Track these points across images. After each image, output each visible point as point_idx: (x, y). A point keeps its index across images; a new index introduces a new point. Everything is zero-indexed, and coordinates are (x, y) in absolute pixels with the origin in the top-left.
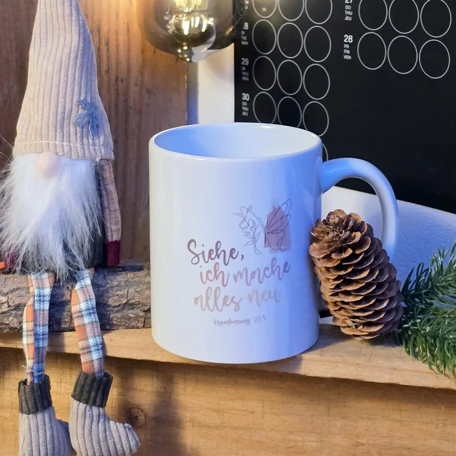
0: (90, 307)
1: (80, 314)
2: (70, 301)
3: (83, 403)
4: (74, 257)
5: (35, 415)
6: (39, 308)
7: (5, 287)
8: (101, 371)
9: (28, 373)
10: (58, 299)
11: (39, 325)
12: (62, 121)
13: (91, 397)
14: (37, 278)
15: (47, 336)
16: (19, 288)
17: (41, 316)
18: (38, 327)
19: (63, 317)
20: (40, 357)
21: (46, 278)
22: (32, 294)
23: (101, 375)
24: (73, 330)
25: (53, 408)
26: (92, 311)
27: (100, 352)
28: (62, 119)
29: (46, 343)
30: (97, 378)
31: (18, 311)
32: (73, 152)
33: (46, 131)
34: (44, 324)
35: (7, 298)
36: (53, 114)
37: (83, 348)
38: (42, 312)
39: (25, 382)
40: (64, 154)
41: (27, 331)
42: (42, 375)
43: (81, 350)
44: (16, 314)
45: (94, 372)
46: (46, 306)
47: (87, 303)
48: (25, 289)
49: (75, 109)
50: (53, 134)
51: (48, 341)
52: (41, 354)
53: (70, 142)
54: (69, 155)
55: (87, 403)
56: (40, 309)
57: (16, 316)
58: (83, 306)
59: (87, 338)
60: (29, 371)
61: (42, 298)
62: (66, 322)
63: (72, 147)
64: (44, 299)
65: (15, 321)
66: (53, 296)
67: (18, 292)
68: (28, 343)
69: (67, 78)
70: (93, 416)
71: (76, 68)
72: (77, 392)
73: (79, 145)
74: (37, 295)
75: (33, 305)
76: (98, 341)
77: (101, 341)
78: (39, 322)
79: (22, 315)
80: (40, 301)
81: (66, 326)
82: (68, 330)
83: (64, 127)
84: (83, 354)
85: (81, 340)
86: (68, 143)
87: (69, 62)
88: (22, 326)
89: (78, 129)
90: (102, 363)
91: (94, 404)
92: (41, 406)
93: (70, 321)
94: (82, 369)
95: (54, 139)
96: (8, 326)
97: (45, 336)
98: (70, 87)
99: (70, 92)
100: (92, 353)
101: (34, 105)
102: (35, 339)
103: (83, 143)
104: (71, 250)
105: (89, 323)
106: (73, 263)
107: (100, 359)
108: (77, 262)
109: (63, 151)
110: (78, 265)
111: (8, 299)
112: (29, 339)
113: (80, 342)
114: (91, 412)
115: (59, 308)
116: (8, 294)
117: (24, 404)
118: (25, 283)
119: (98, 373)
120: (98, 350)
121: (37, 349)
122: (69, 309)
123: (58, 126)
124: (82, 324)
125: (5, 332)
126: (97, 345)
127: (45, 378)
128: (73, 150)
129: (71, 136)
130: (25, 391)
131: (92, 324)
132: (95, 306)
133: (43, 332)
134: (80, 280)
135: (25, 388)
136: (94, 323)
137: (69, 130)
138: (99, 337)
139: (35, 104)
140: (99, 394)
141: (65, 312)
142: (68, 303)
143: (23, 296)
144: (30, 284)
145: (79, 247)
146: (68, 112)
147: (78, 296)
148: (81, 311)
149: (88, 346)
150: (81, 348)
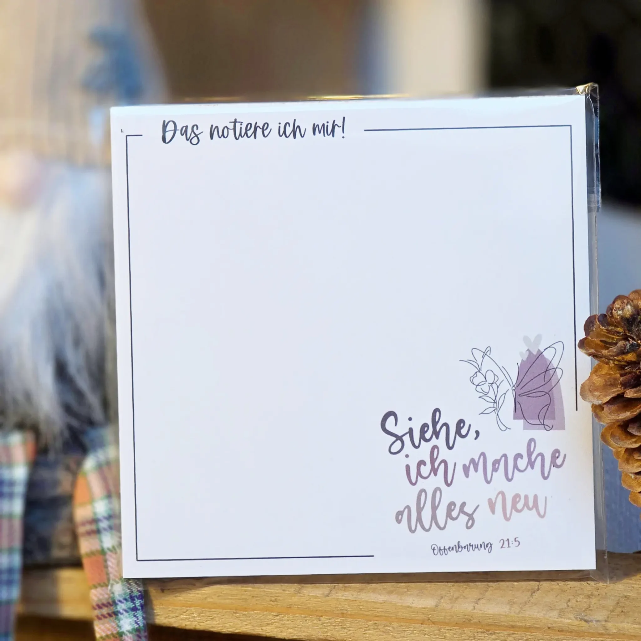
15: (19, 576)
17: (6, 530)
21: (18, 444)
24: (77, 564)
27: (140, 614)
29: (15, 593)
34: (13, 547)
37: (100, 604)
38: (6, 523)
43: (95, 609)
46: (18, 507)
51: (21, 587)
58: (101, 507)
59: (110, 582)
61: (6, 490)
64: (10, 489)
84: (99, 619)
85: (95, 587)
97: (13, 576)
100: (120, 616)
107: (138, 630)
113: (93, 591)
120: (134, 609)
124: (97, 551)
126: (132, 599)
133: (10, 567)
148: (95, 521)
149: (110, 601)
150: (94, 604)
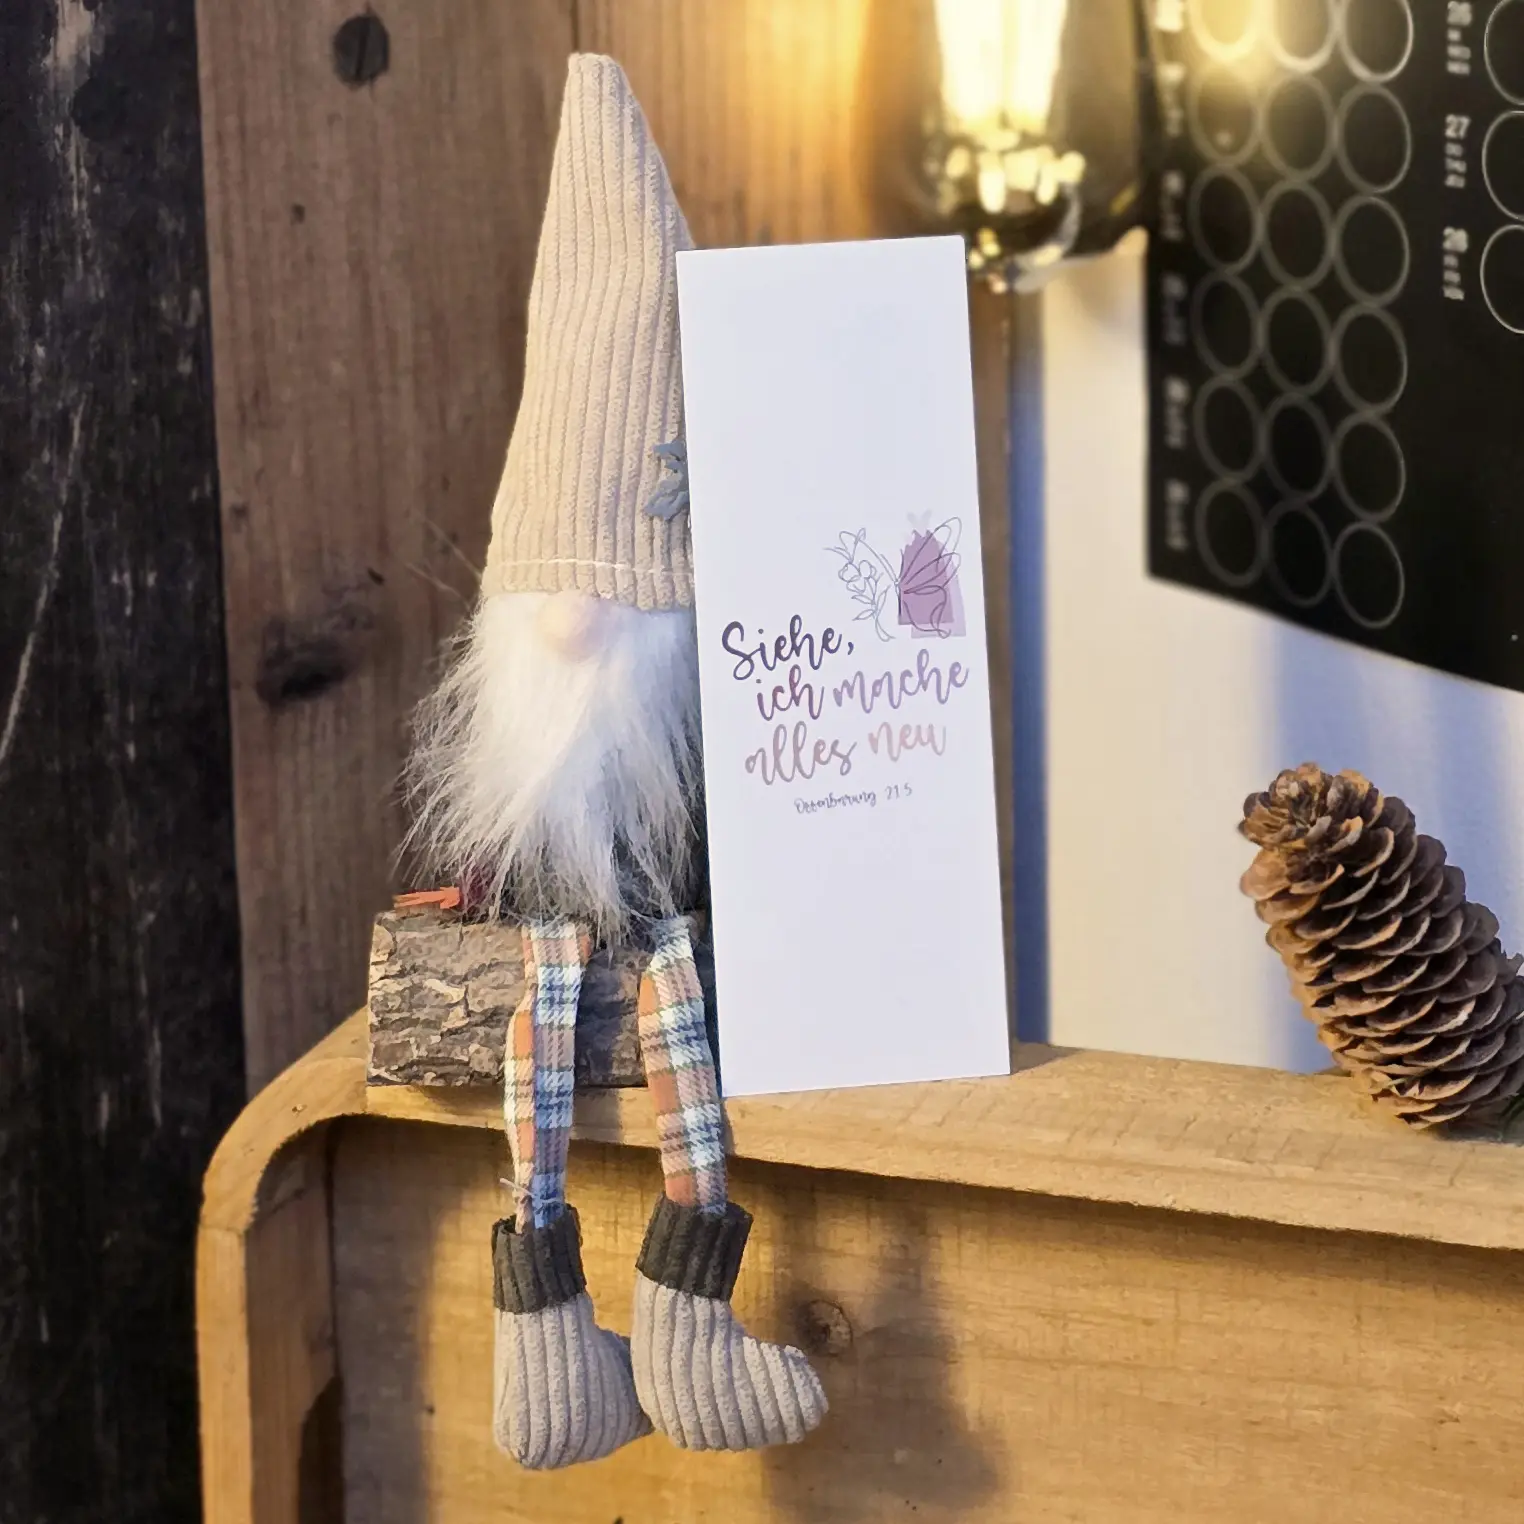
0: (689, 1022)
1: (660, 1040)
2: (636, 1004)
3: (668, 1287)
4: (645, 879)
5: (537, 1314)
6: (548, 1022)
7: (459, 960)
8: (717, 1200)
9: (517, 1199)
10: (603, 995)
11: (550, 1068)
12: (612, 505)
13: (689, 1270)
14: (545, 938)
15: (570, 1099)
16: (497, 964)
17: (556, 1043)
18: (546, 1073)
19: (617, 1047)
20: (552, 1158)
21: (572, 937)
22: (529, 984)
23: (718, 1209)
24: (641, 1083)
25: (586, 1297)
26: (693, 1033)
27: (716, 1145)
28: (613, 499)
29: (567, 1119)
30: (707, 1220)
31: (492, 1027)
32: (640, 592)
33: (569, 532)
34: (564, 1065)
35: (464, 990)
36: (587, 486)
37: (668, 1134)
38: (556, 1034)
39: (508, 1225)
40: (616, 597)
41: (516, 1084)
42: (556, 1206)
44: (487, 1035)
45: (698, 1201)
46: (570, 1016)
47: (681, 1011)
48: (513, 968)
49: (649, 469)
50: (588, 540)
51: (574, 1111)
52: (553, 1149)
53: (632, 562)
54: (631, 599)
55: (678, 1287)
56: (551, 1024)
57: (487, 1042)
58: (669, 1017)
59: (680, 1105)
60: (521, 1194)
61: (557, 994)
62: (625, 1060)
63: (639, 577)
64: (561, 995)
65: (486, 1053)
66: (586, 987)
67: (492, 975)
68: (519, 1117)
69: (629, 384)
70: (694, 1324)
71: (652, 353)
72: (652, 1256)
73: (657, 570)
74: (545, 985)
75: (533, 1012)
76: (710, 1117)
77: (718, 1115)
78: (550, 1058)
79: (503, 1040)
80: (552, 1000)
81: (623, 1072)
82: (631, 1084)
83: (619, 519)
84: (667, 1151)
85: (663, 1113)
86: (627, 566)
87: (633, 337)
88: (503, 1068)
89: (658, 524)
90: (721, 1177)
91: (698, 1289)
92: (554, 1292)
93: (634, 1058)
94: (664, 1193)
95: (589, 554)
96: (466, 1069)
97: (564, 1099)
98: (636, 407)
99: (636, 422)
100: (693, 1148)
101: (537, 457)
102: (538, 1108)
103: (670, 564)
104: (637, 862)
105: (685, 1064)
106: (643, 899)
107: (714, 1165)
108: (653, 894)
109: (615, 589)
110: (656, 903)
111: (466, 992)
112: (521, 1105)
113: (661, 1117)
114: (689, 1311)
115: (606, 1022)
116: (465, 979)
117: (507, 1283)
118: (515, 951)
119: (709, 1205)
120: (710, 1140)
121: (544, 1135)
122: (632, 1025)
123: (601, 519)
124: (665, 1069)
125: (459, 1084)
126: (708, 1128)
127: (565, 1214)
128: (641, 583)
129: (636, 542)
130: (509, 1248)
131: (694, 1069)
132: (702, 1019)
133: (560, 1088)
134: (663, 944)
135: (508, 1240)
136: (699, 1066)
137: (633, 528)
138: (712, 1105)
139: (542, 454)
140: (713, 1262)
141: (621, 1031)
142: (631, 1009)
143: (507, 987)
144: (526, 955)
145: (659, 855)
146: (630, 479)
147: (655, 990)
148: (662, 1033)
149: (682, 1131)
150: (662, 1133)
